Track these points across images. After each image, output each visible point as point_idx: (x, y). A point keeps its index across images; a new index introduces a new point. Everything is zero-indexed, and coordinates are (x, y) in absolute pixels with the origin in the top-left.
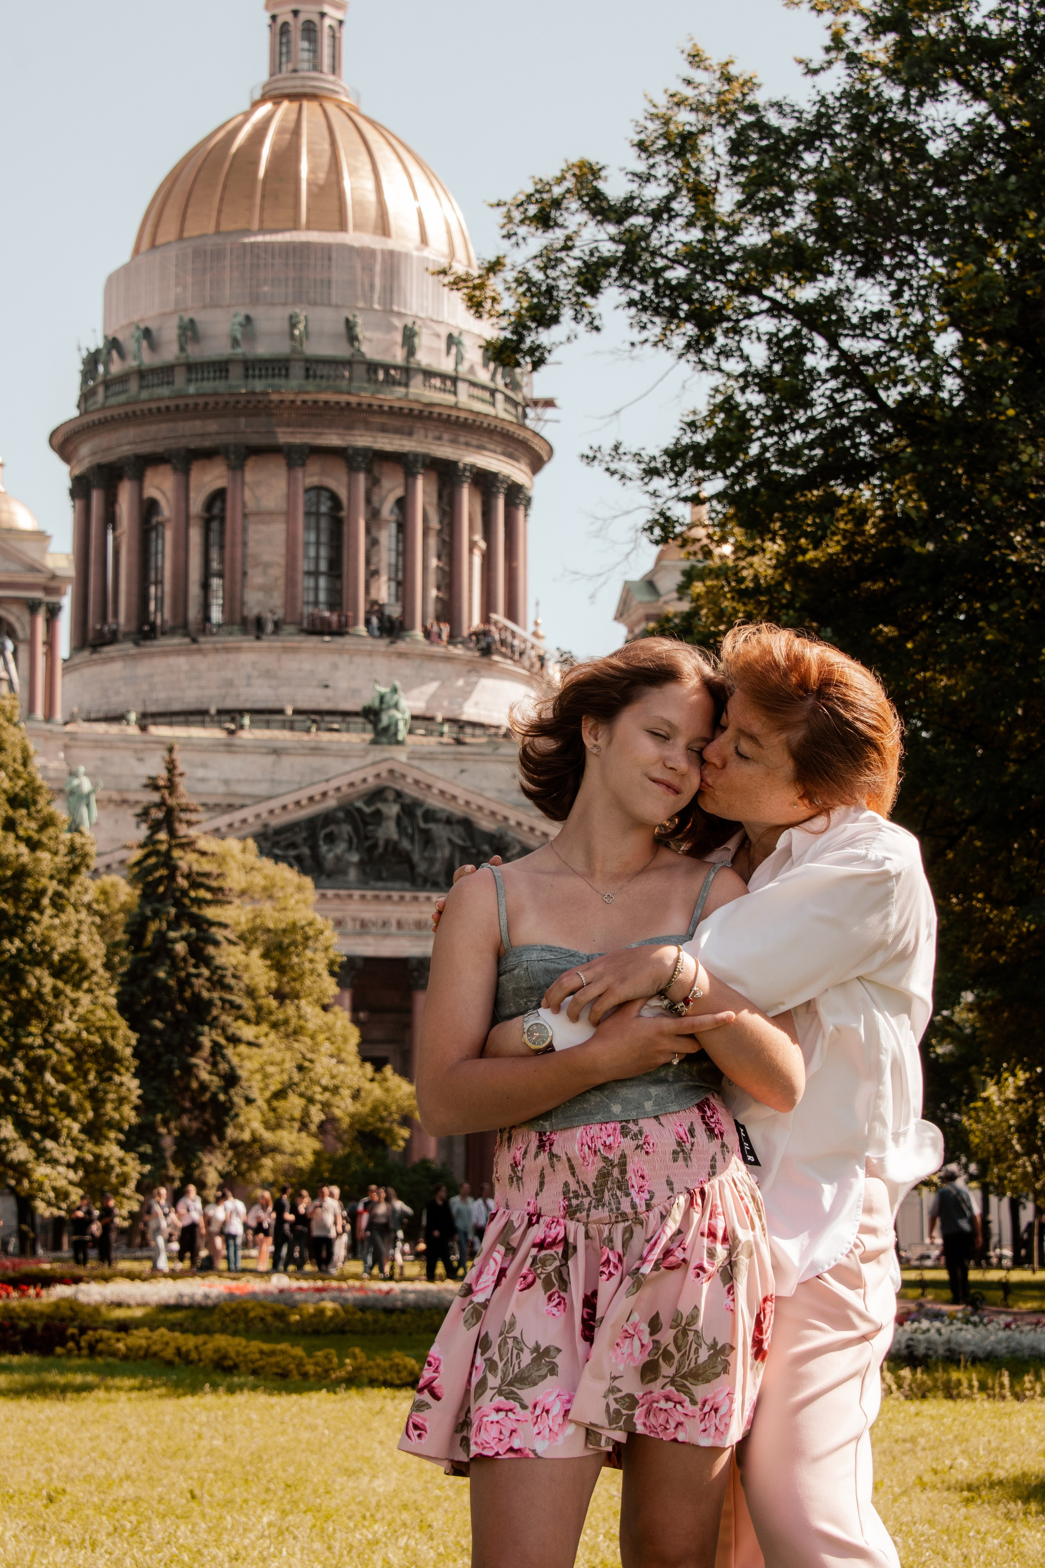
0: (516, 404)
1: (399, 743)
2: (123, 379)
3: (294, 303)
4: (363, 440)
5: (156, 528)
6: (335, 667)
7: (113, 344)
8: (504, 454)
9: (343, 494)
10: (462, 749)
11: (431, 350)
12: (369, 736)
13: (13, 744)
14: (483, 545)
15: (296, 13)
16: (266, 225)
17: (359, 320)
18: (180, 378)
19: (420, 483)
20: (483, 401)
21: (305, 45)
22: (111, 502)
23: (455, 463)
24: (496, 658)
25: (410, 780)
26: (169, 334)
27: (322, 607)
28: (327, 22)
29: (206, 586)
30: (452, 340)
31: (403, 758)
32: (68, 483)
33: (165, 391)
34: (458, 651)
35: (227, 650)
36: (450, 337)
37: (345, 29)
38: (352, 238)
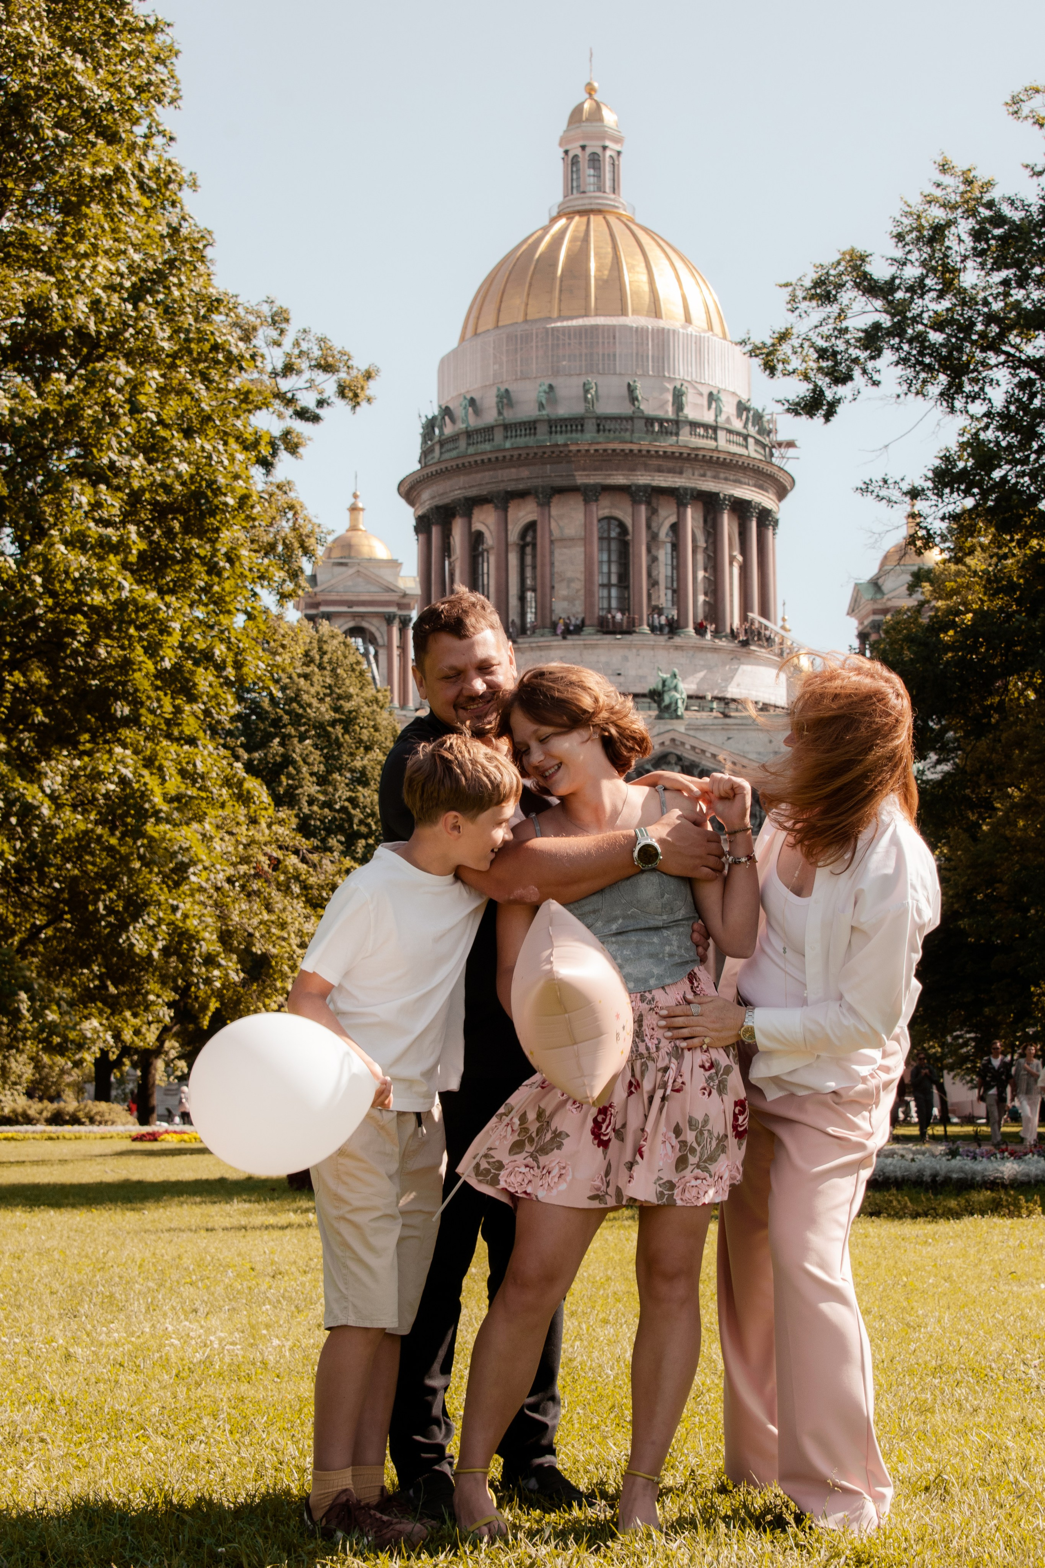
0: (764, 446)
1: (678, 717)
2: (454, 438)
3: (587, 373)
4: (643, 479)
5: (482, 554)
6: (626, 659)
7: (446, 411)
8: (755, 486)
9: (628, 522)
10: (728, 721)
11: (696, 405)
12: (654, 713)
13: (386, 728)
14: (740, 558)
15: (583, 148)
16: (565, 313)
17: (638, 385)
18: (499, 435)
19: (689, 511)
20: (738, 444)
21: (592, 172)
22: (446, 536)
23: (717, 494)
24: (753, 648)
25: (688, 747)
26: (489, 402)
27: (614, 612)
28: (608, 153)
29: (522, 599)
30: (712, 398)
31: (682, 729)
32: (413, 522)
33: (487, 447)
34: (722, 643)
35: (540, 648)
36: (711, 394)
37: (622, 158)
38: (631, 320)
